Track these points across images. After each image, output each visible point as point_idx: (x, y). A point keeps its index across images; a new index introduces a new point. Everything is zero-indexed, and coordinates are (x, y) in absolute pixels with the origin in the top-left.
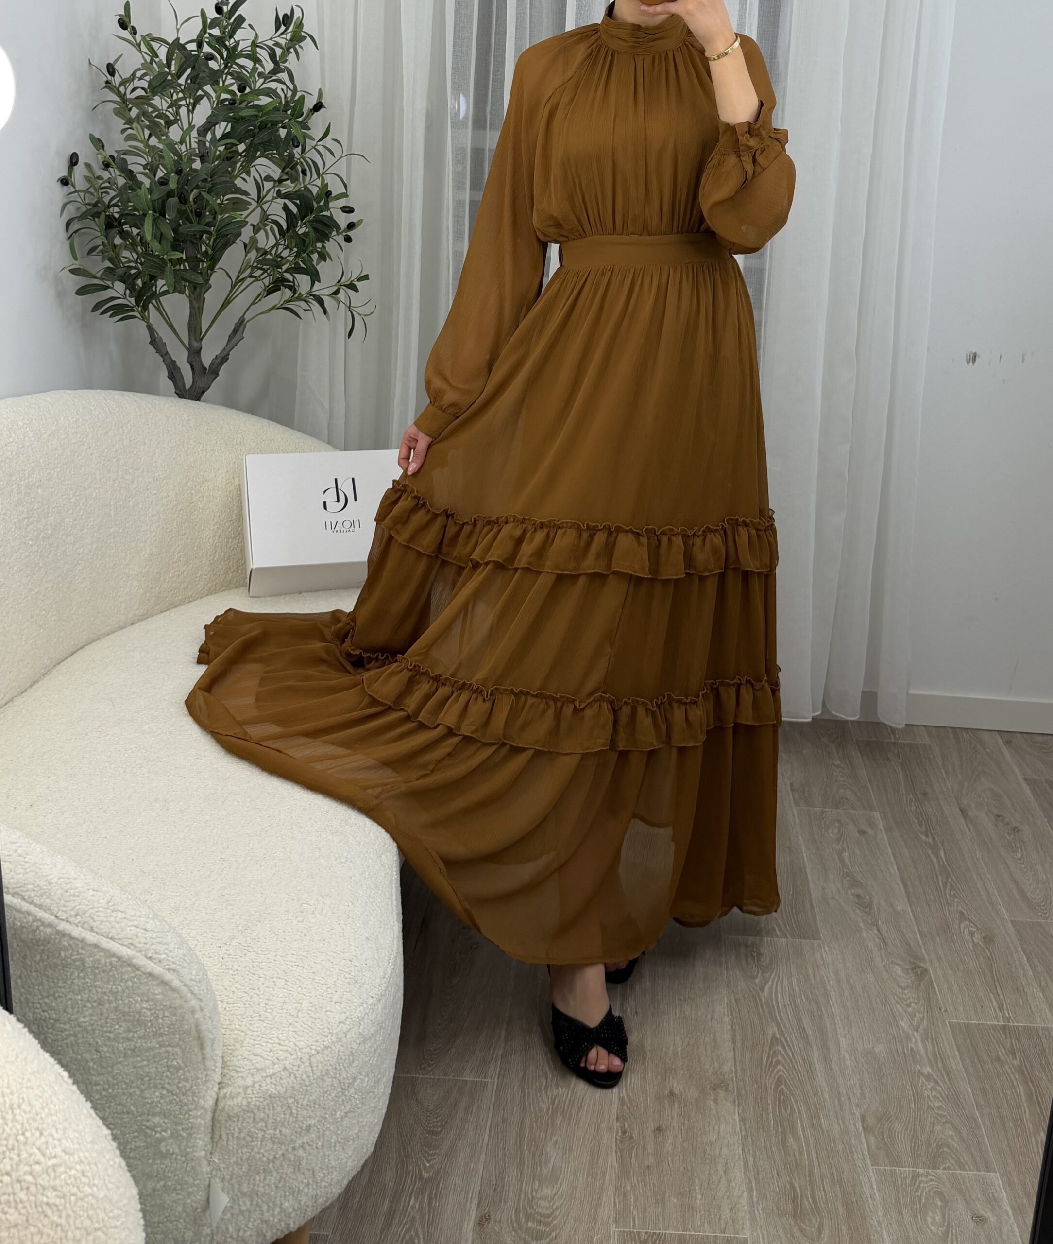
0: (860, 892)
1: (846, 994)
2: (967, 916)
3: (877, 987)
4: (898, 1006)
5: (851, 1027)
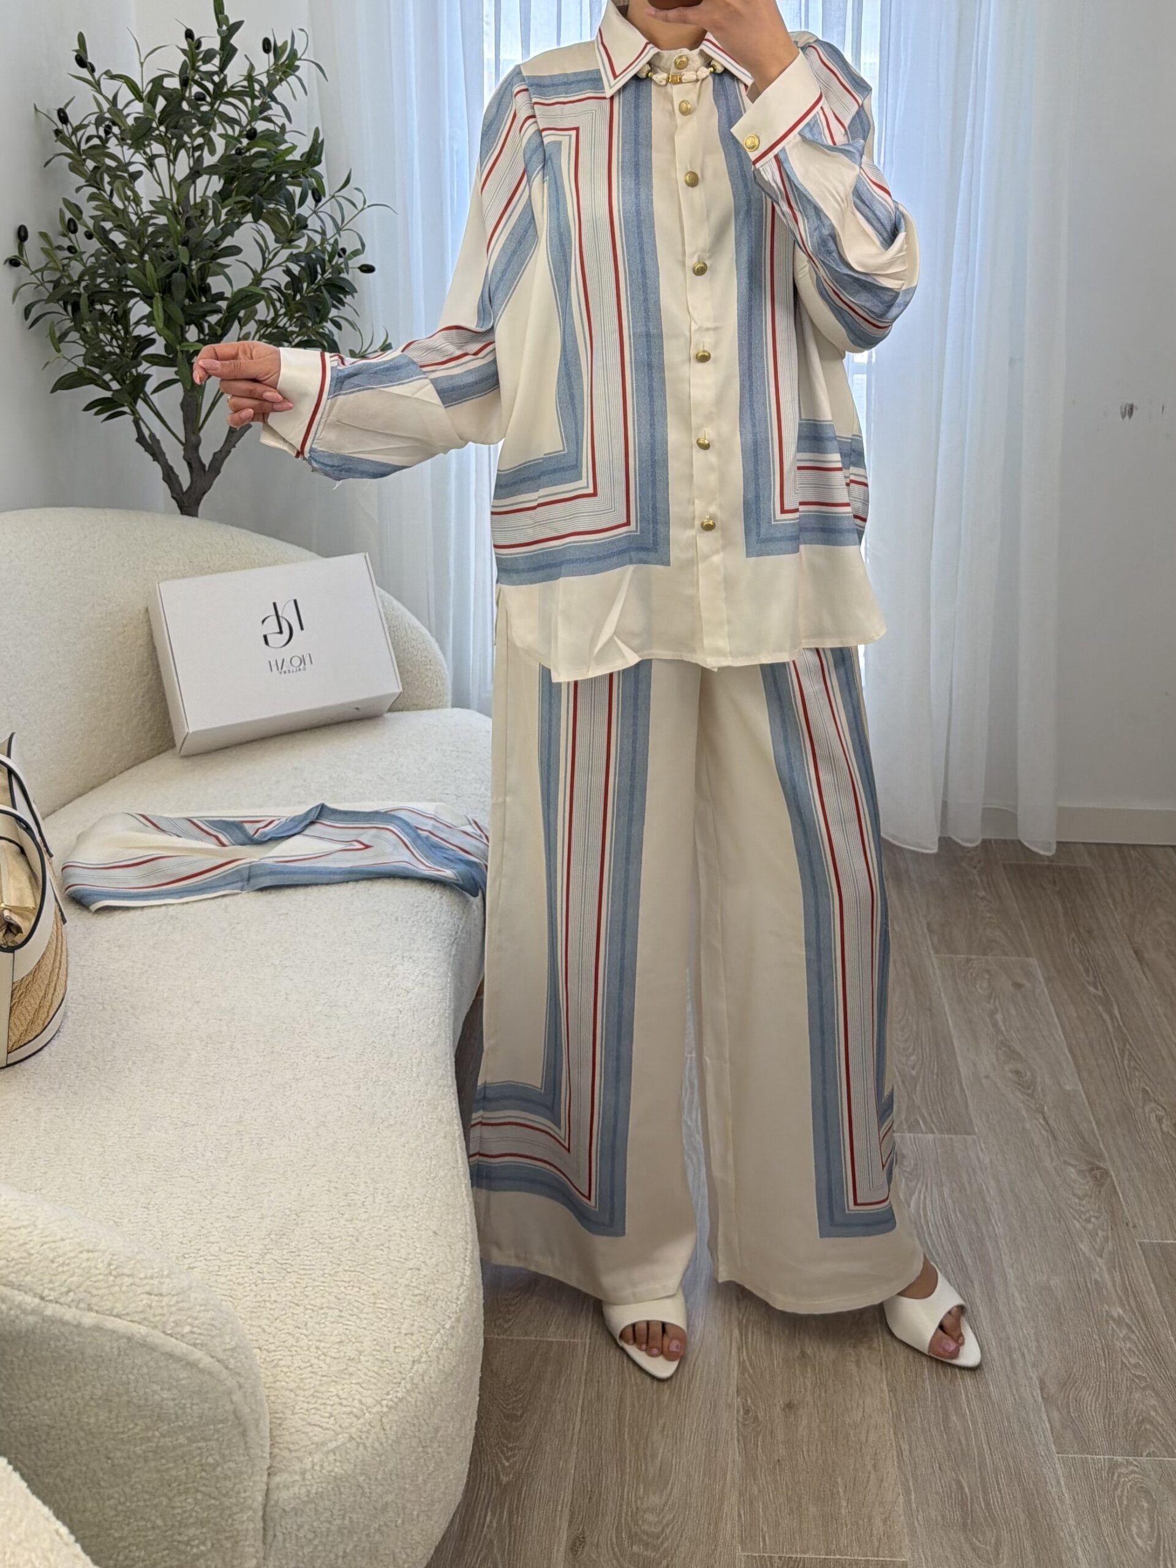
3: (1049, 1198)
4: (1075, 1222)
5: (1020, 1254)
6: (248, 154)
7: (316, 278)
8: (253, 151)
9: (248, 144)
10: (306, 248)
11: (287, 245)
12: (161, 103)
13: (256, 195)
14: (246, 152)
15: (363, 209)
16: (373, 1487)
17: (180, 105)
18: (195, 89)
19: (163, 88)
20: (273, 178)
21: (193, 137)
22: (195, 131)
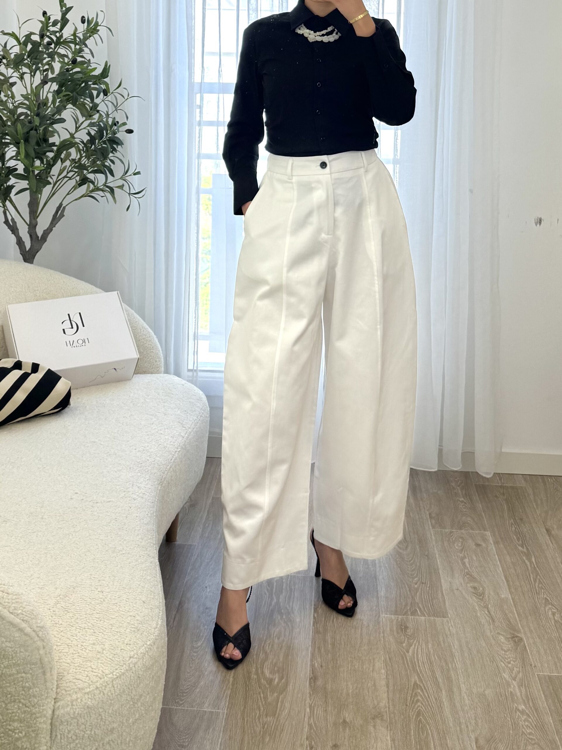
0: (476, 585)
1: (466, 654)
2: (550, 601)
3: (488, 651)
4: (502, 663)
5: (469, 677)
6: (71, 72)
7: (103, 135)
8: (74, 70)
9: (72, 67)
10: (98, 120)
11: (88, 117)
12: (29, 46)
13: (75, 93)
14: (71, 71)
15: (127, 99)
16: (107, 716)
17: (39, 48)
18: (47, 40)
19: (31, 39)
20: (83, 85)
21: (43, 65)
22: (45, 61)
